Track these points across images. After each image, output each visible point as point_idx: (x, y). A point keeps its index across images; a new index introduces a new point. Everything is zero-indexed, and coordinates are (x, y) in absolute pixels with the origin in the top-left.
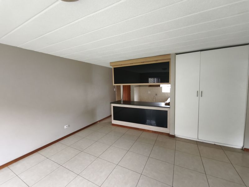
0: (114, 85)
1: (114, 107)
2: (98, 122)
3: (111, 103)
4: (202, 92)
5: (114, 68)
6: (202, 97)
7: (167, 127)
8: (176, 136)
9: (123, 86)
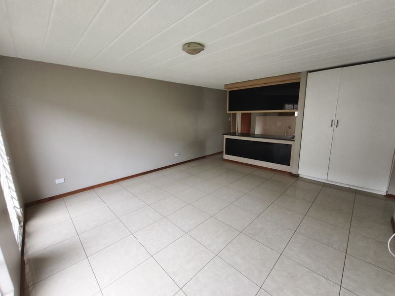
0: (228, 112)
1: (226, 139)
2: (208, 157)
3: (223, 134)
4: (338, 121)
5: (229, 91)
6: (338, 127)
7: (289, 165)
8: (300, 176)
9: (242, 114)
